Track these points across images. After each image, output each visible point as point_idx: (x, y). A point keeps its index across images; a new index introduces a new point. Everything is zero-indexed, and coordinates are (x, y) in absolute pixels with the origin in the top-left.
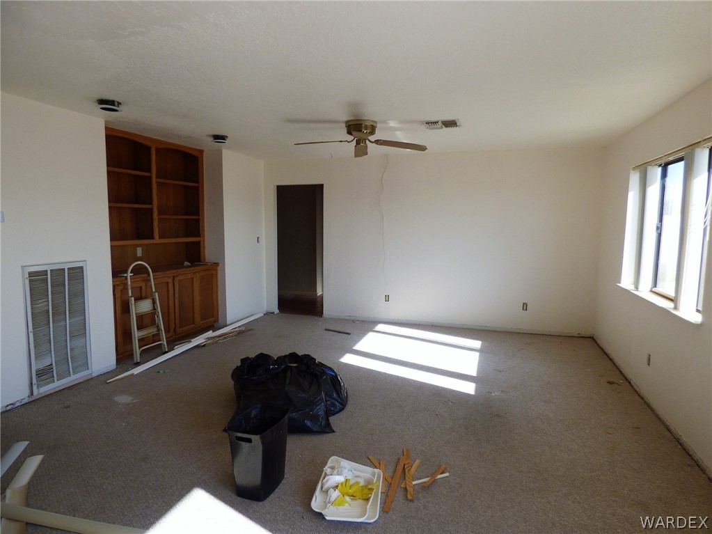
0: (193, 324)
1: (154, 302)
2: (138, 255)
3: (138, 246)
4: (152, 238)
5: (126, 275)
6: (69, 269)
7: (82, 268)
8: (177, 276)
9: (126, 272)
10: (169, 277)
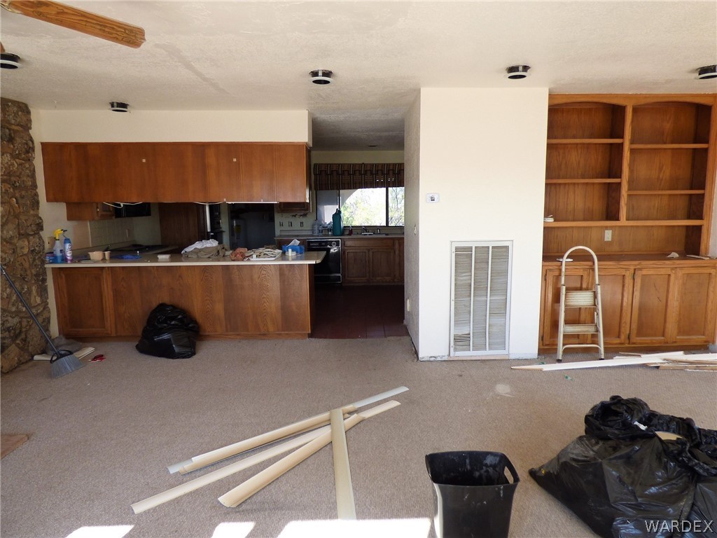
0: (663, 336)
1: (595, 297)
2: (606, 239)
3: (607, 228)
4: (618, 219)
5: (561, 260)
6: (493, 247)
7: (507, 248)
8: (640, 269)
9: (562, 257)
10: (627, 269)
